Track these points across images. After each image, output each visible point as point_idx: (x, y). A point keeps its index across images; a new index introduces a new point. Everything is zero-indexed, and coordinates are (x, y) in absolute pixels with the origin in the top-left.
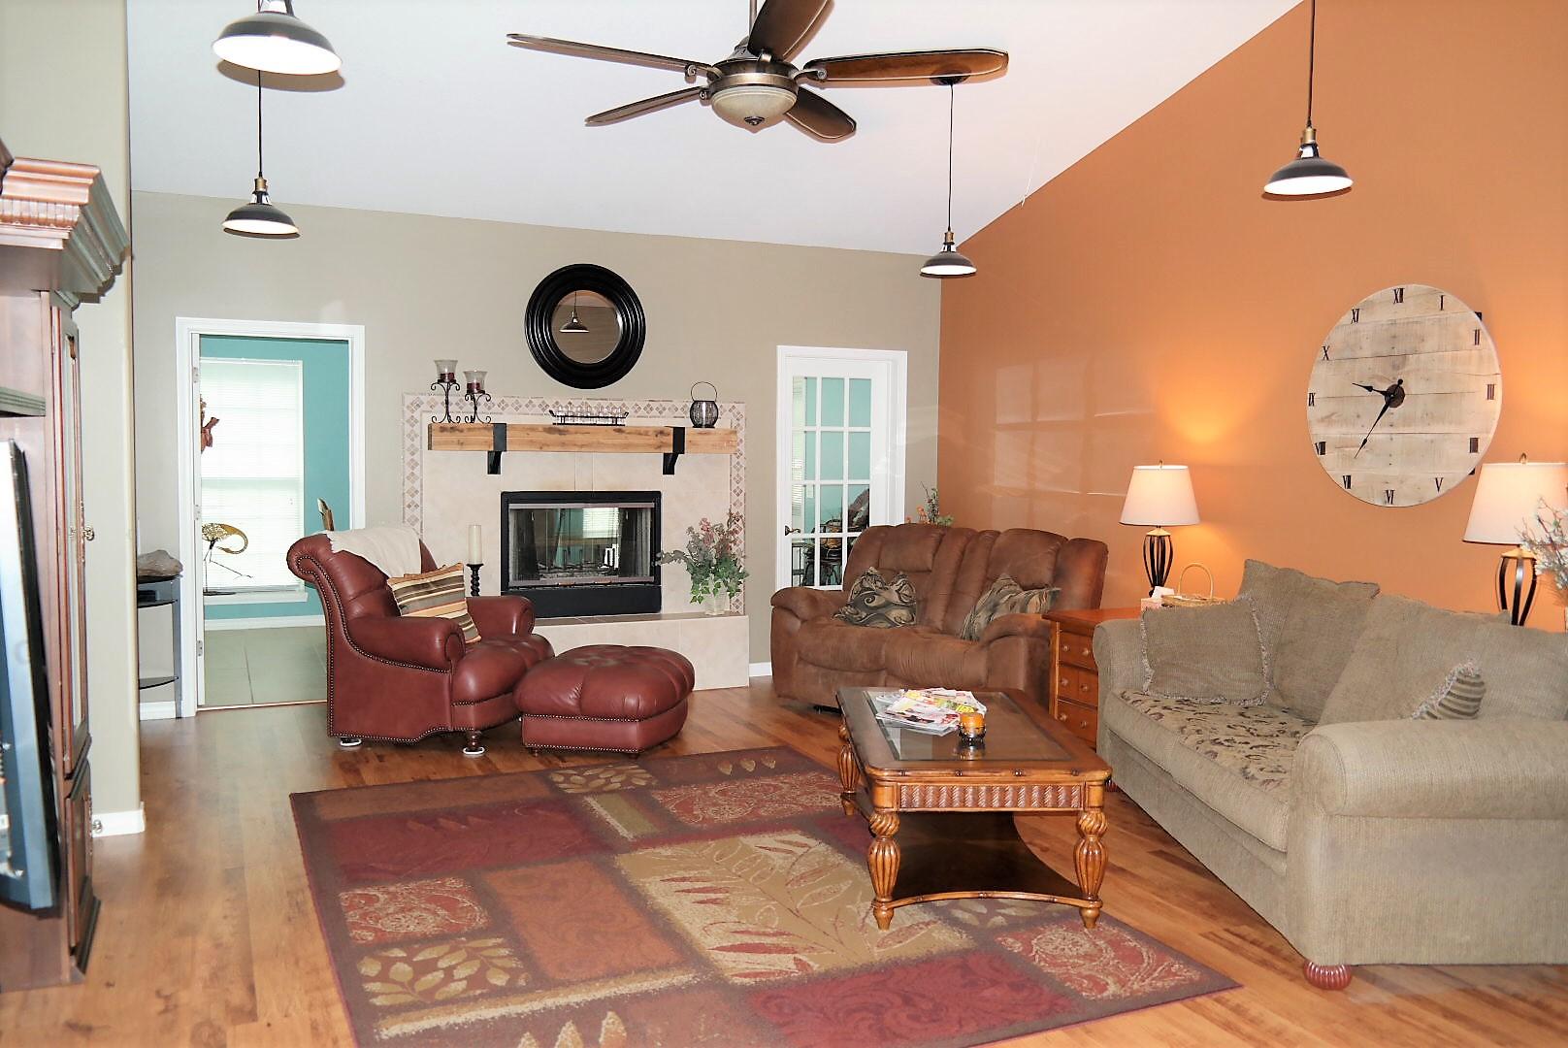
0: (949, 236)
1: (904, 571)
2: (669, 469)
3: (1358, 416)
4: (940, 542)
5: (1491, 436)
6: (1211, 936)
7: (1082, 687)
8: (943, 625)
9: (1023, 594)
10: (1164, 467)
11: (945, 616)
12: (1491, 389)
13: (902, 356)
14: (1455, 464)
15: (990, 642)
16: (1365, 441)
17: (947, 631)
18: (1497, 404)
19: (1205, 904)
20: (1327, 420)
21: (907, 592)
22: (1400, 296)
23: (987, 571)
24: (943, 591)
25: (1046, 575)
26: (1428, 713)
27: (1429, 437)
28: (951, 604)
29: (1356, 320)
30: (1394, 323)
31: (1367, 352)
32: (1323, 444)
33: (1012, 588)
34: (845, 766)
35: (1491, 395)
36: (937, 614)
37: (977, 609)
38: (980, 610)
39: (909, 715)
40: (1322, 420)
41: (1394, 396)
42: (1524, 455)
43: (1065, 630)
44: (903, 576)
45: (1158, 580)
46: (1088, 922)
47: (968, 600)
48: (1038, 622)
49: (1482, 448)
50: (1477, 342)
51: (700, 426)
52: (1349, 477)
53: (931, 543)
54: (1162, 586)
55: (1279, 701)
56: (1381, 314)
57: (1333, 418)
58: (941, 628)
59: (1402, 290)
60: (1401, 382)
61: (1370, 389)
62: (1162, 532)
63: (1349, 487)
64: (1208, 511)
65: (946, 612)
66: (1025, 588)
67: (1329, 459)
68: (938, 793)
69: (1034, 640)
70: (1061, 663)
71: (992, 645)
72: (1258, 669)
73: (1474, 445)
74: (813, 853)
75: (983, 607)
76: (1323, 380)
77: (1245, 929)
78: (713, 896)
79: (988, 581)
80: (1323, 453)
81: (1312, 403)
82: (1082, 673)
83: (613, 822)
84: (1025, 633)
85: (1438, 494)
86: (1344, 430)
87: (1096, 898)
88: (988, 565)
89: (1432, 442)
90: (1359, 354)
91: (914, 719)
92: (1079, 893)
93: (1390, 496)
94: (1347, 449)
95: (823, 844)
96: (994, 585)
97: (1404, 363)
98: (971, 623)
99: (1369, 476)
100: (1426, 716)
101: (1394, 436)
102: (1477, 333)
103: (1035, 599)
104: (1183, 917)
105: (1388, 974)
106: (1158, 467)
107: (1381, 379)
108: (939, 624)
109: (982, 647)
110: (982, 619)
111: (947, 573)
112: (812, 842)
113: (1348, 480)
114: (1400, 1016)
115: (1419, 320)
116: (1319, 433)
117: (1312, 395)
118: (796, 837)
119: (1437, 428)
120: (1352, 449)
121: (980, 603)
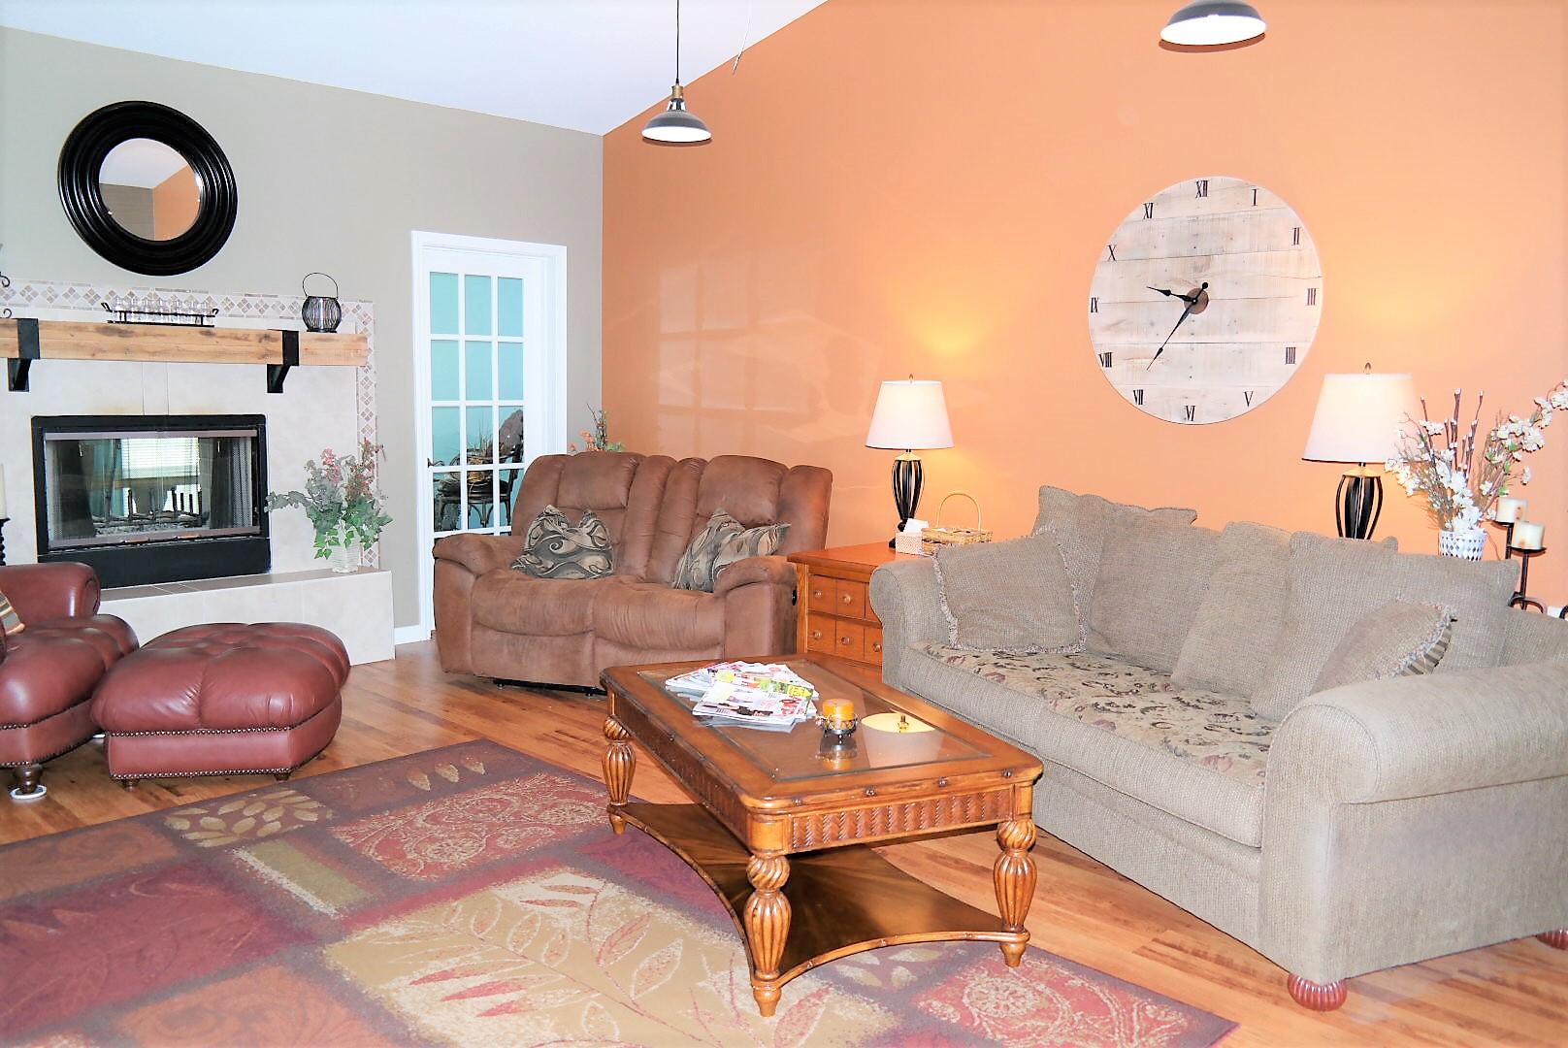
0: (677, 92)
1: (592, 509)
2: (275, 385)
3: (1152, 324)
4: (633, 474)
5: (1309, 345)
6: (1146, 952)
7: (843, 639)
8: (646, 572)
9: (749, 533)
10: (915, 382)
11: (648, 561)
12: (1312, 293)
13: (561, 252)
14: (1270, 377)
15: (728, 591)
16: (1161, 350)
17: (651, 579)
18: (1316, 311)
19: (1105, 905)
20: (1114, 327)
21: (600, 535)
22: (1203, 189)
23: (696, 508)
24: (643, 532)
25: (765, 507)
26: (1411, 667)
27: (1236, 347)
28: (654, 549)
29: (1149, 216)
30: (1196, 219)
31: (1163, 252)
32: (1109, 356)
33: (732, 525)
34: (614, 773)
35: (1311, 300)
36: (637, 559)
37: (694, 552)
38: (697, 554)
39: (736, 706)
40: (1108, 328)
41: (1195, 301)
42: (1368, 365)
43: (815, 573)
44: (593, 515)
45: (906, 510)
46: (1013, 960)
47: (677, 542)
48: (782, 565)
49: (1299, 358)
50: (1296, 239)
51: (317, 330)
52: (1141, 391)
53: (623, 475)
54: (912, 517)
55: (1106, 648)
56: (1179, 207)
57: (1122, 325)
58: (644, 575)
59: (1206, 182)
60: (1205, 285)
61: (1167, 293)
62: (912, 457)
63: (1141, 403)
64: (963, 428)
65: (650, 556)
66: (746, 526)
67: (1116, 374)
68: (838, 822)
69: (780, 586)
70: (812, 613)
71: (730, 595)
72: (1071, 613)
73: (1290, 355)
74: (606, 900)
75: (701, 549)
76: (1107, 284)
77: (1172, 936)
78: (502, 998)
79: (700, 519)
80: (1109, 364)
81: (1094, 308)
82: (841, 624)
83: (295, 889)
84: (771, 580)
85: (1246, 408)
86: (1134, 339)
87: (1021, 929)
88: (697, 500)
89: (1241, 352)
90: (1154, 254)
91: (743, 711)
92: (1001, 925)
93: (1190, 412)
94: (1139, 361)
95: (610, 885)
96: (710, 524)
97: (1208, 265)
98: (688, 571)
99: (1165, 394)
100: (1408, 671)
101: (1195, 346)
102: (1297, 231)
103: (766, 538)
104: (1097, 928)
105: (1382, 982)
106: (908, 382)
107: (1179, 282)
108: (641, 572)
109: (717, 598)
110: (702, 564)
111: (645, 508)
112: (594, 883)
113: (1140, 396)
114: (1418, 1033)
115: (1227, 216)
116: (1103, 342)
117: (1095, 300)
118: (567, 877)
119: (1247, 337)
120: (1144, 360)
121: (696, 546)
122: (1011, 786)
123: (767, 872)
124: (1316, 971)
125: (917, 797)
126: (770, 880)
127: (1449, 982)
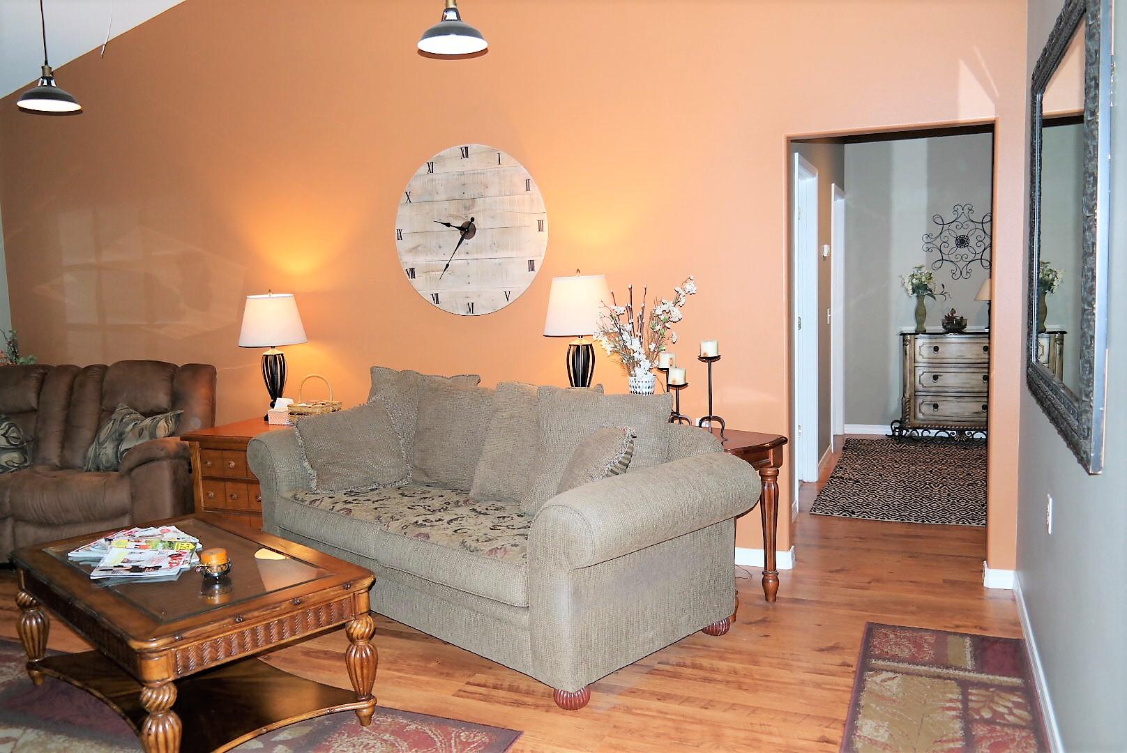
0: (47, 72)
1: (6, 414)
3: (440, 247)
4: (42, 382)
5: (543, 258)
6: (462, 693)
7: (231, 496)
8: (60, 461)
9: (148, 421)
10: (273, 295)
11: (61, 452)
12: (541, 223)
14: (520, 280)
15: (131, 470)
16: (447, 265)
17: (65, 466)
18: (545, 234)
19: (433, 665)
20: (414, 250)
21: (14, 435)
22: (465, 153)
23: (101, 404)
24: (54, 430)
25: (162, 399)
26: (611, 471)
27: (497, 261)
28: (66, 441)
29: (431, 171)
30: (463, 174)
31: (443, 196)
32: (412, 270)
33: (133, 416)
34: (29, 635)
35: (541, 229)
36: (52, 451)
37: (101, 440)
38: (105, 441)
39: (129, 566)
40: (410, 251)
41: (467, 230)
42: (578, 270)
43: (203, 448)
44: (7, 419)
45: (276, 391)
46: (366, 721)
47: (86, 434)
48: (177, 444)
49: (537, 267)
50: (528, 189)
52: (437, 294)
53: (33, 383)
54: (281, 397)
55: (425, 479)
56: (451, 167)
57: (419, 248)
58: (58, 464)
59: (467, 148)
60: (473, 219)
61: (448, 225)
62: (276, 352)
63: (437, 303)
64: (313, 331)
65: (63, 447)
66: (146, 415)
67: (419, 283)
68: (215, 647)
69: (176, 461)
70: (204, 478)
71: (134, 473)
72: (400, 456)
73: (531, 265)
74: (24, 745)
75: (107, 438)
76: (406, 218)
77: (480, 678)
79: (105, 413)
80: (413, 276)
81: (400, 237)
82: (229, 484)
84: (168, 457)
85: (506, 303)
86: (429, 258)
87: (370, 697)
88: (101, 398)
89: (500, 264)
90: (437, 198)
91: (136, 569)
92: (355, 697)
93: (471, 307)
94: (433, 273)
95: (29, 731)
96: (114, 416)
97: (473, 205)
98: (97, 456)
99: (453, 294)
100: (610, 473)
101: (470, 261)
102: (528, 182)
103: (162, 423)
104: (428, 683)
106: (267, 296)
107: (456, 217)
108: (56, 461)
109: (122, 476)
110: (109, 450)
111: (56, 409)
113: (436, 298)
115: (482, 171)
116: (408, 261)
117: (399, 231)
119: (502, 254)
120: (437, 273)
121: (103, 434)
122: (352, 594)
123: (157, 698)
124: (570, 685)
125: (279, 615)
126: (160, 704)
127: (653, 672)
